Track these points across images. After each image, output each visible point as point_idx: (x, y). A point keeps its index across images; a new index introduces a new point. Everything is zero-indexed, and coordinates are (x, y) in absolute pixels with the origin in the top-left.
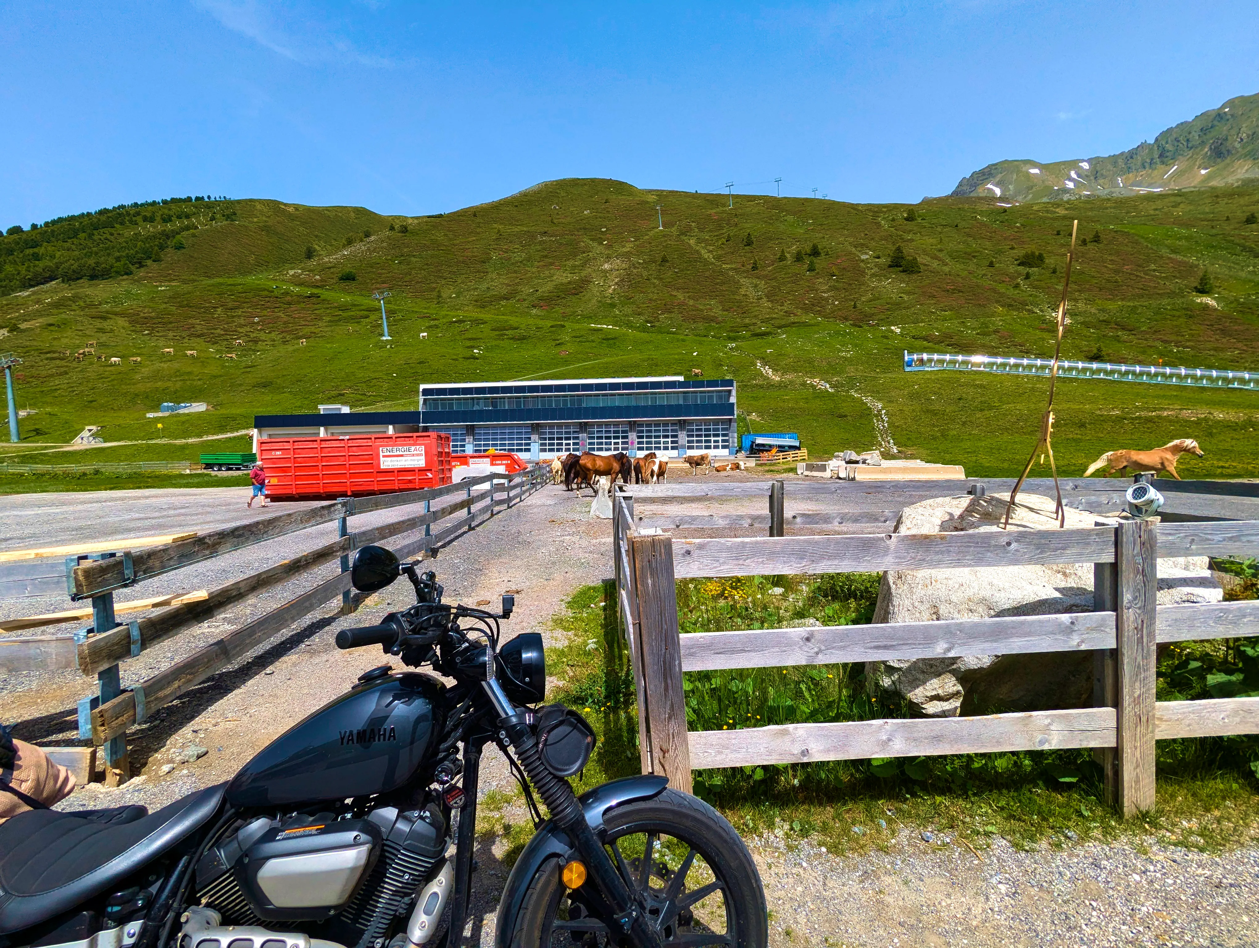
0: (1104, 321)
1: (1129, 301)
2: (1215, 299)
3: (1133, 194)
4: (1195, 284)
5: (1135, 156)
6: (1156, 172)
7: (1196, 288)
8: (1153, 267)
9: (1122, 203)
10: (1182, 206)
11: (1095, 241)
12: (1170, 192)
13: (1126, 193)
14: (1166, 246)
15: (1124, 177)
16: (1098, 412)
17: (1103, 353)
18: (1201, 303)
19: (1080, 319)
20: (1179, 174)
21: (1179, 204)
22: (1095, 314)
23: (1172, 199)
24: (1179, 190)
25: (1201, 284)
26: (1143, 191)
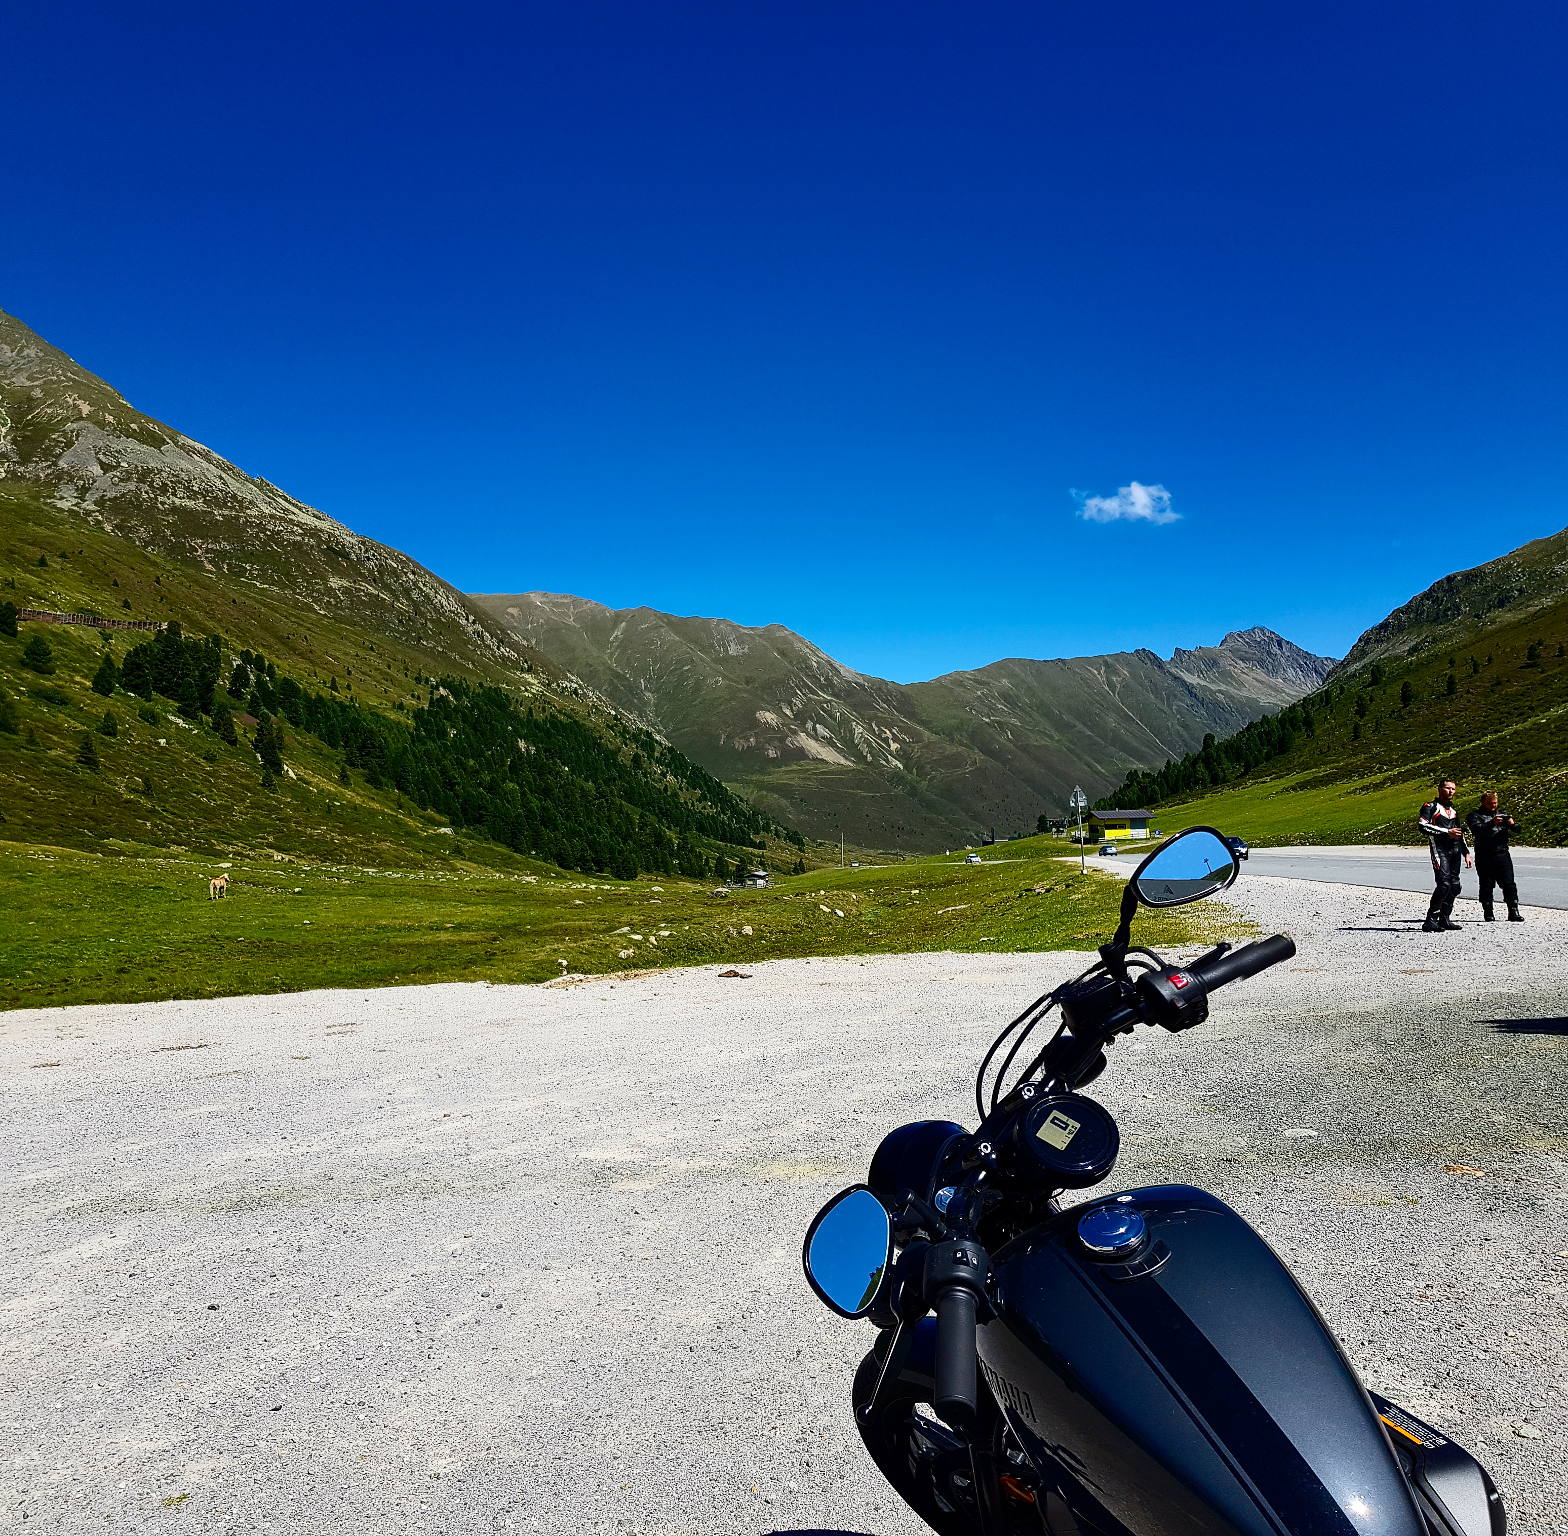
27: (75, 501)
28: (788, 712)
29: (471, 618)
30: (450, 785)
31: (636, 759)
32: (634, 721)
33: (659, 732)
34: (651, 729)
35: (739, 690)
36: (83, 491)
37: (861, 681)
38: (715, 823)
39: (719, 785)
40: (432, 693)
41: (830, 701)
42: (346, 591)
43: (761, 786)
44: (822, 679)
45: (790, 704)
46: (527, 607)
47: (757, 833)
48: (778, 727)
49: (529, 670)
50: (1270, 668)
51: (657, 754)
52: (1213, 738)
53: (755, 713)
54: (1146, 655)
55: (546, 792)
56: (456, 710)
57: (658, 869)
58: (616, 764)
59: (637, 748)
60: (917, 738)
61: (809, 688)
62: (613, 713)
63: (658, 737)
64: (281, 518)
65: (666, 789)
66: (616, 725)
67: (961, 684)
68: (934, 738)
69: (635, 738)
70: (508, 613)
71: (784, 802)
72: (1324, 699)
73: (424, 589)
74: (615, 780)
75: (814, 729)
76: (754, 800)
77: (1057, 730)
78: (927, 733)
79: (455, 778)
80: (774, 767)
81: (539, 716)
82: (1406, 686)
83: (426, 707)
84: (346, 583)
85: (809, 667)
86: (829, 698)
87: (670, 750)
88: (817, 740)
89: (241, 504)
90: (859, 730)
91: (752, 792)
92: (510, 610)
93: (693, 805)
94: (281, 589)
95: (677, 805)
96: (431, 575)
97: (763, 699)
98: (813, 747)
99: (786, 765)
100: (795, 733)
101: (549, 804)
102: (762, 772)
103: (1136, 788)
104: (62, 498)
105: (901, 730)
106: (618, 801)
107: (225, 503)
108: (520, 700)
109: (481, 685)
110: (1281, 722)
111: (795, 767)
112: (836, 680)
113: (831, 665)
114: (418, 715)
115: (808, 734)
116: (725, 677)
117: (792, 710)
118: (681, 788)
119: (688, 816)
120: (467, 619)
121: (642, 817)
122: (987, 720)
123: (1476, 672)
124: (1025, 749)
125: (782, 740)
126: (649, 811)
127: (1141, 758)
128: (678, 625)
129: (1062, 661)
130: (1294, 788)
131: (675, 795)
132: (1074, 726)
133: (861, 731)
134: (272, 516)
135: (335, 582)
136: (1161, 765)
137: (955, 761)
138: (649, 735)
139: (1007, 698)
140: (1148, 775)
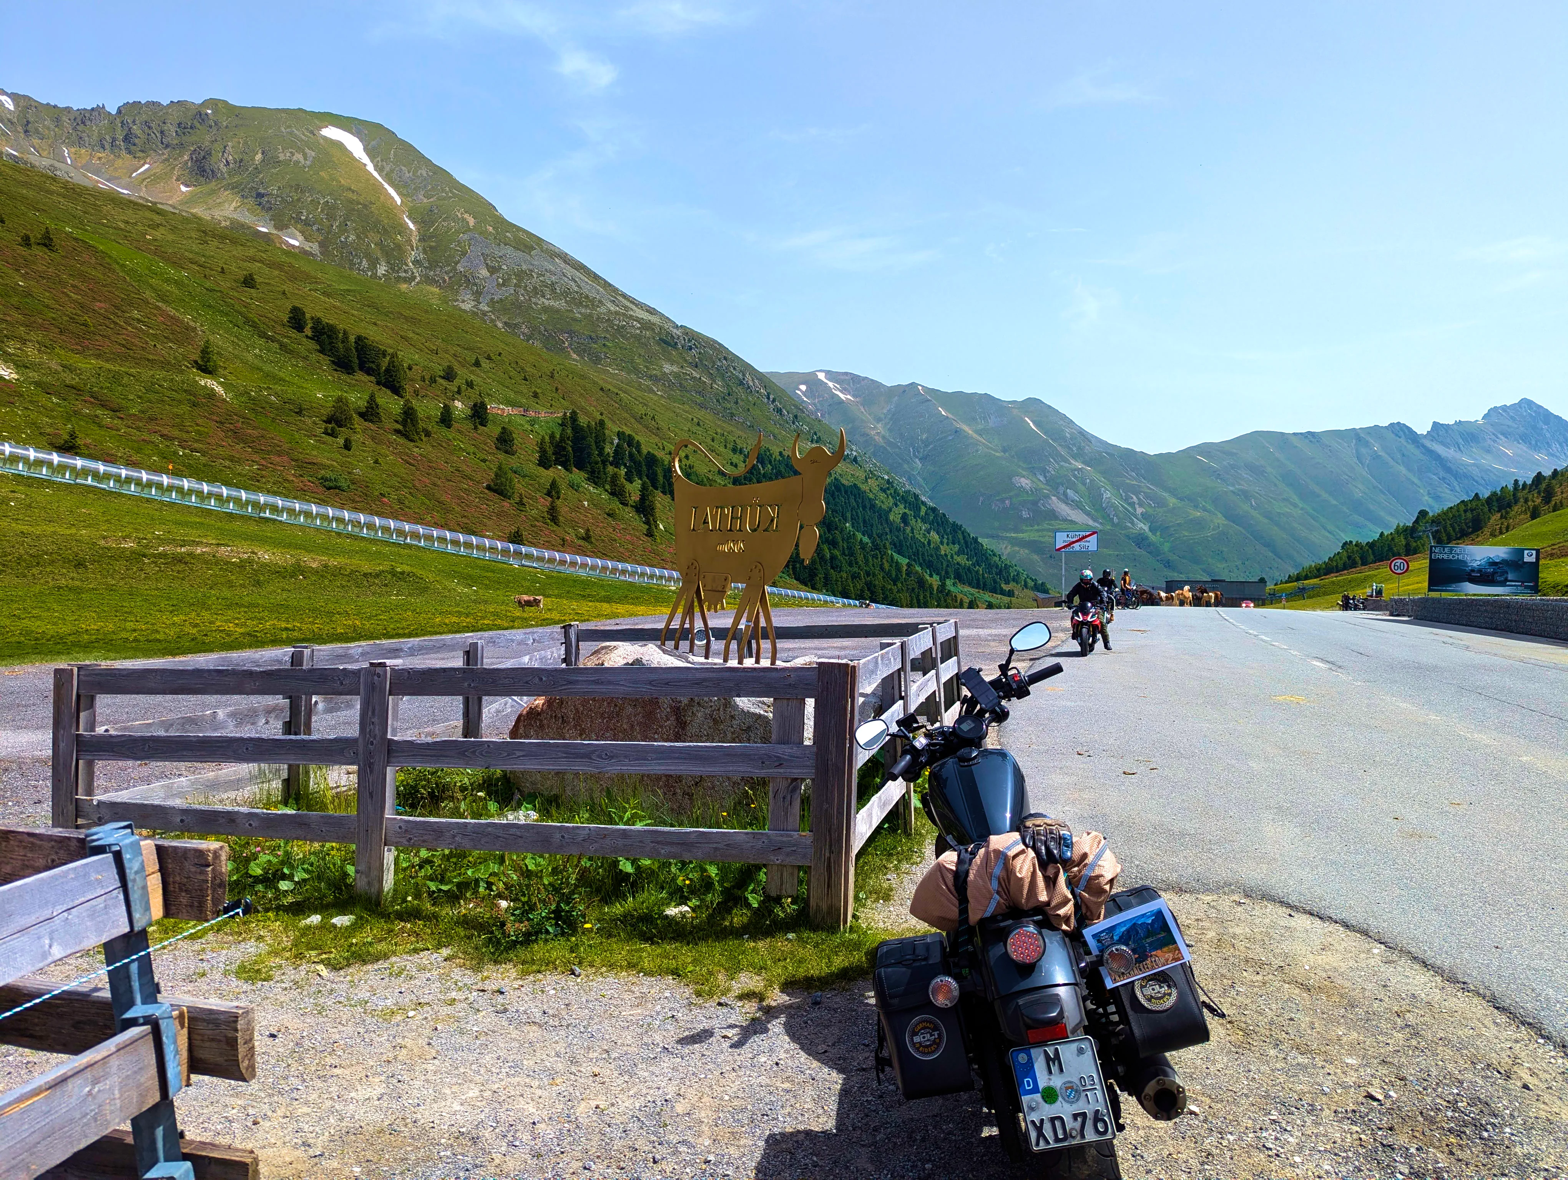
0: (73, 387)
1: (107, 361)
2: (220, 383)
3: (88, 184)
4: (196, 356)
5: (88, 123)
6: (119, 163)
7: (196, 362)
8: (136, 314)
9: (74, 192)
10: (162, 230)
11: (45, 245)
12: (141, 201)
13: (77, 177)
14: (151, 286)
15: (73, 150)
16: (102, 543)
17: (79, 442)
18: (205, 387)
19: (34, 375)
20: (152, 179)
21: (158, 225)
22: (56, 372)
23: (148, 214)
24: (155, 203)
25: (202, 358)
26: (104, 185)
27: (473, 303)
28: (1041, 478)
29: (772, 397)
31: (904, 518)
32: (904, 485)
33: (925, 494)
34: (918, 492)
35: (998, 457)
36: (478, 294)
37: (1111, 451)
38: (970, 572)
39: (975, 540)
41: (1080, 469)
42: (677, 375)
43: (1014, 542)
44: (1074, 449)
45: (1044, 471)
47: (1007, 583)
48: (1031, 491)
50: (1534, 443)
51: (922, 513)
53: (1011, 479)
54: (1400, 429)
58: (888, 522)
59: (905, 508)
60: (1161, 503)
61: (1061, 456)
63: (923, 499)
64: (624, 314)
65: (929, 543)
66: (888, 489)
68: (1178, 503)
69: (904, 499)
70: (799, 390)
71: (1035, 557)
74: (887, 534)
75: (1065, 493)
76: (1007, 555)
77: (1301, 498)
78: (1172, 501)
80: (1027, 526)
84: (675, 369)
85: (1063, 438)
86: (1080, 466)
87: (934, 510)
88: (1067, 504)
89: (594, 303)
90: (1107, 495)
91: (1006, 548)
92: (798, 385)
93: (952, 557)
94: (628, 373)
95: (939, 556)
97: (1019, 466)
98: (1064, 509)
99: (1038, 525)
100: (1047, 497)
102: (1016, 530)
104: (463, 301)
105: (1147, 496)
107: (581, 303)
109: (781, 453)
111: (1046, 526)
112: (1087, 449)
115: (1059, 498)
116: (984, 446)
117: (1045, 477)
118: (942, 543)
119: (948, 566)
121: (909, 565)
122: (1231, 488)
124: (1268, 515)
125: (1035, 503)
126: (914, 560)
129: (1312, 434)
131: (937, 549)
133: (1109, 495)
134: (617, 313)
135: (668, 368)
137: (1198, 525)
138: (916, 497)
139: (1254, 469)
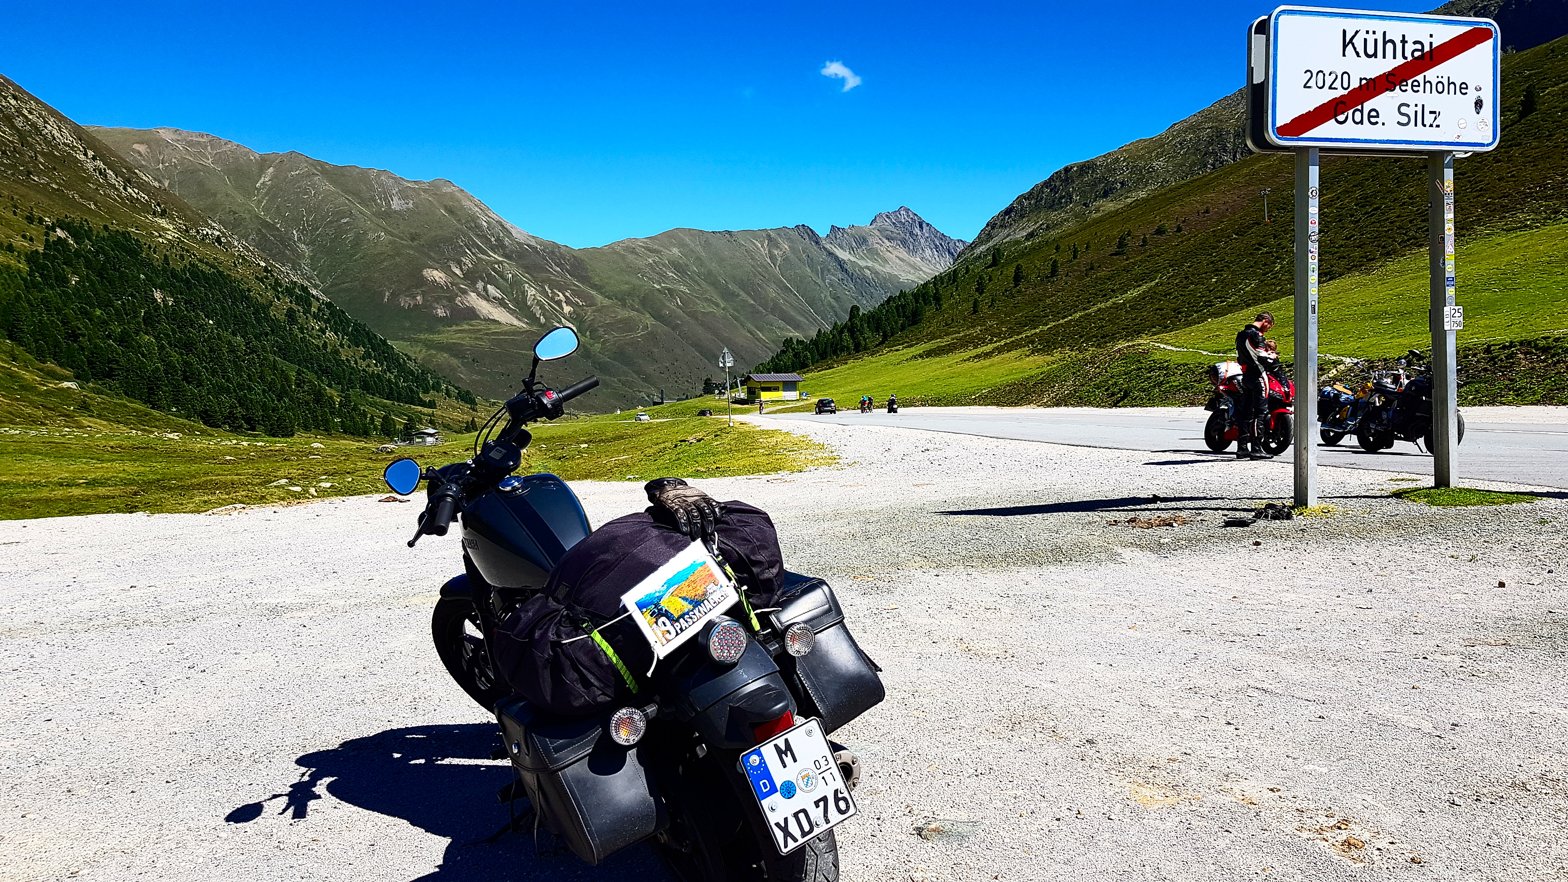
28: (458, 272)
29: (91, 153)
30: (74, 336)
31: (291, 314)
32: (287, 274)
33: (316, 287)
34: (305, 284)
35: (404, 246)
37: (533, 243)
38: (381, 381)
39: (384, 343)
40: (47, 234)
41: (501, 262)
43: (429, 345)
44: (493, 239)
45: (459, 263)
46: (154, 144)
47: (426, 391)
48: (447, 286)
49: (163, 214)
50: (911, 248)
51: (314, 309)
52: (858, 309)
53: (422, 271)
54: (806, 232)
55: (188, 346)
56: (77, 254)
57: (317, 427)
58: (267, 318)
59: (291, 302)
60: (590, 302)
61: (479, 248)
62: (264, 264)
63: (314, 292)
65: (325, 345)
66: (267, 278)
67: (633, 251)
68: (606, 302)
69: (289, 292)
70: (134, 150)
71: (455, 362)
72: (952, 277)
73: (30, 117)
74: (267, 335)
75: (485, 289)
76: (423, 359)
77: (723, 298)
78: (599, 298)
79: (80, 329)
80: (443, 326)
81: (178, 266)
82: (1018, 268)
83: (41, 250)
85: (479, 227)
86: (501, 259)
87: (329, 306)
88: (488, 300)
90: (531, 292)
91: (421, 351)
92: (136, 146)
93: (356, 363)
95: (339, 363)
96: (37, 101)
97: (430, 258)
98: (484, 308)
99: (457, 325)
100: (464, 292)
101: (193, 360)
102: (432, 331)
103: (791, 354)
105: (575, 293)
106: (271, 357)
108: (153, 246)
109: (106, 227)
110: (915, 296)
111: (466, 327)
112: (507, 241)
113: (502, 226)
114: (32, 258)
115: (479, 295)
116: (387, 232)
117: (462, 270)
118: (342, 345)
119: (351, 374)
120: (86, 154)
121: (299, 373)
122: (658, 287)
123: (1075, 257)
124: (693, 315)
125: (451, 299)
126: (307, 368)
127: (797, 326)
128: (335, 174)
129: (729, 232)
130: (921, 356)
131: (336, 352)
132: (738, 295)
133: (533, 292)
136: (813, 334)
137: (628, 325)
138: (304, 289)
139: (679, 268)
140: (802, 342)
